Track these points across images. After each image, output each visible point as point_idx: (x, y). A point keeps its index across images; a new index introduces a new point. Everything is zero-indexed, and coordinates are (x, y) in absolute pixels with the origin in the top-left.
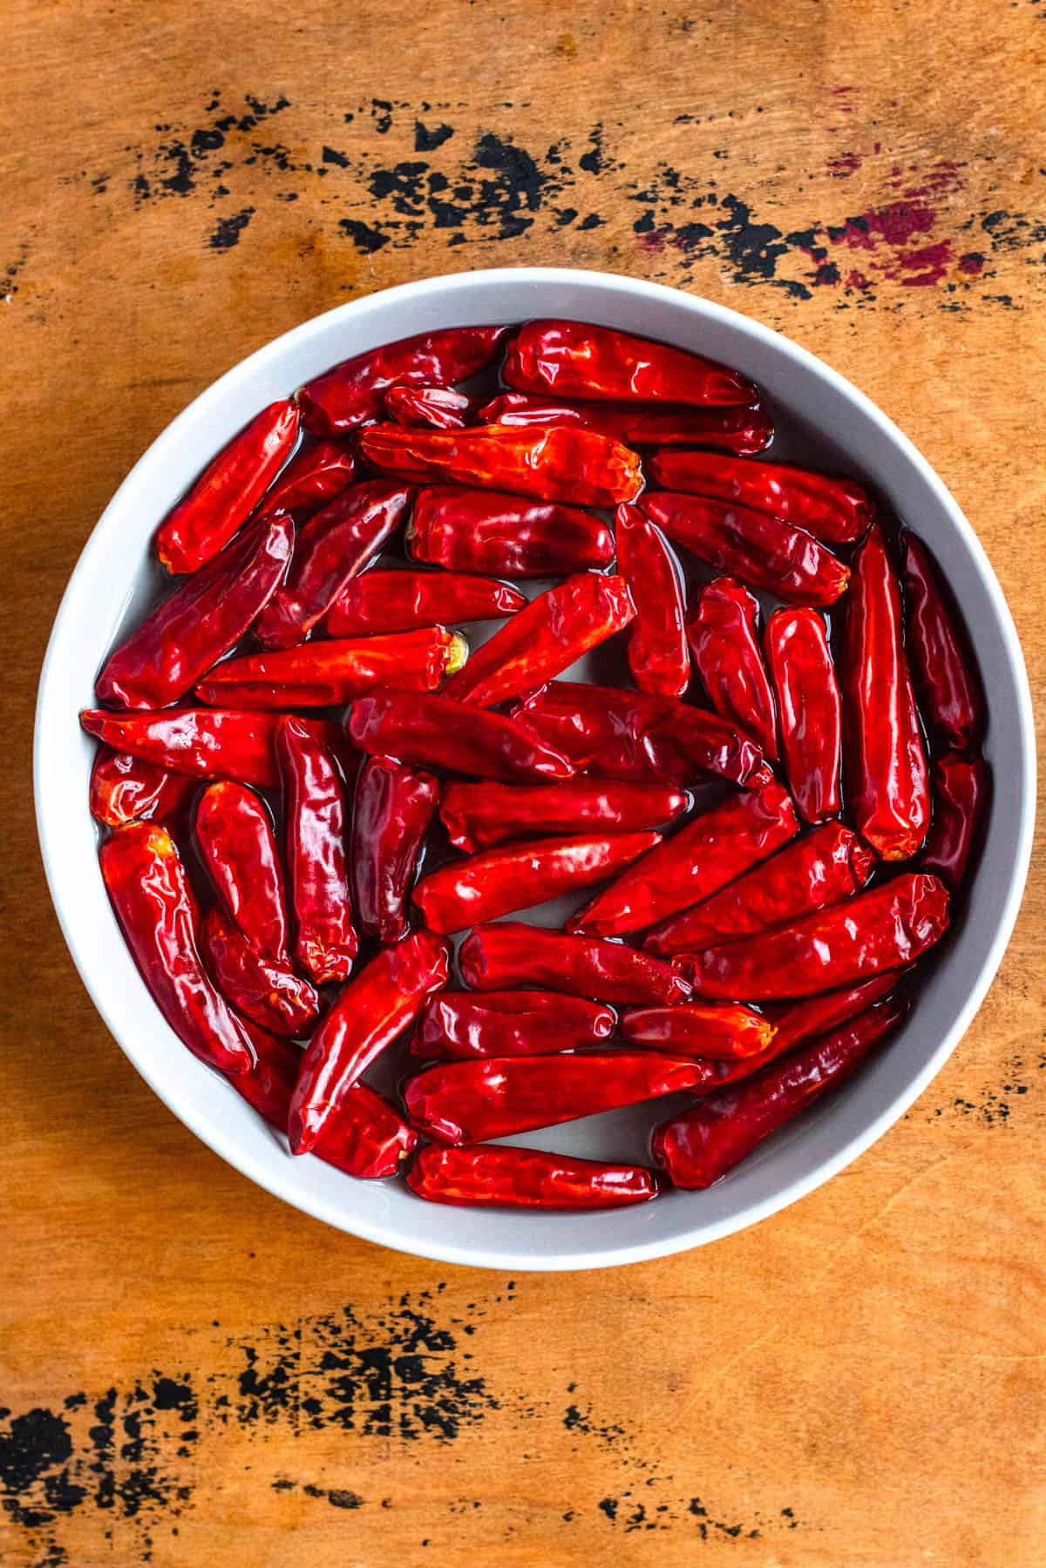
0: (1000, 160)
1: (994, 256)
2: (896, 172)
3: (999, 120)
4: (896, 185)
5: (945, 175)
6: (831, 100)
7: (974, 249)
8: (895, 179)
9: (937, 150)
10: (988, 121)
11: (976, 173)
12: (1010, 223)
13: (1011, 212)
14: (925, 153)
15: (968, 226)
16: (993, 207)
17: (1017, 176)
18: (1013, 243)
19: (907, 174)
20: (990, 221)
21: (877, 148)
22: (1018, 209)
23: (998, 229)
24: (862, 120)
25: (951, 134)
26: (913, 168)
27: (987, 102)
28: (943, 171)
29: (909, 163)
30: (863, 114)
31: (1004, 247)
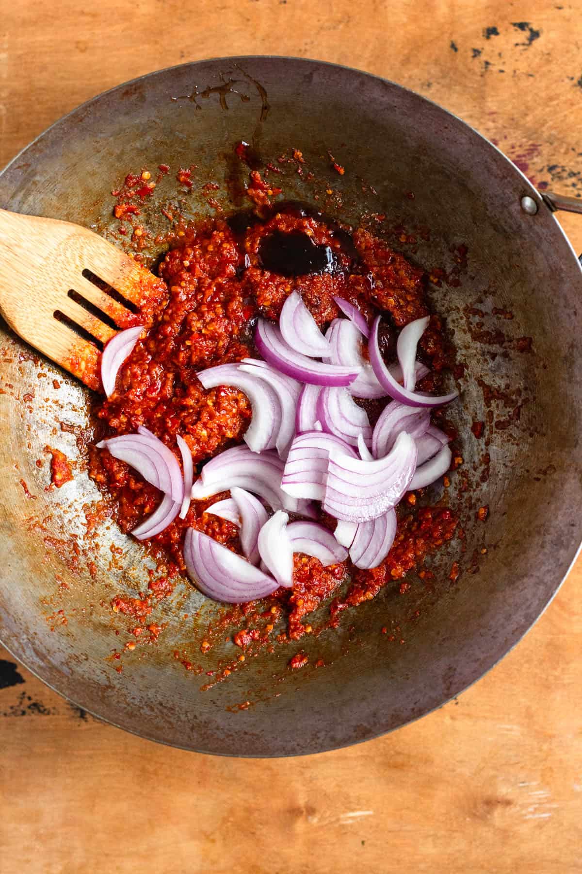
0: (556, 144)
1: (552, 183)
2: (513, 147)
3: (555, 128)
4: (513, 153)
5: (533, 149)
6: (487, 117)
7: (544, 180)
8: (512, 150)
9: (530, 139)
10: (551, 128)
11: (545, 150)
12: (559, 170)
13: (559, 165)
14: (524, 140)
15: (541, 171)
16: (553, 163)
17: (562, 151)
18: (560, 178)
19: (517, 149)
20: (551, 169)
21: (506, 137)
22: (563, 164)
23: (554, 172)
24: (500, 126)
25: (536, 133)
26: (520, 146)
27: (551, 120)
28: (532, 147)
29: (518, 144)
30: (500, 123)
31: (556, 180)
